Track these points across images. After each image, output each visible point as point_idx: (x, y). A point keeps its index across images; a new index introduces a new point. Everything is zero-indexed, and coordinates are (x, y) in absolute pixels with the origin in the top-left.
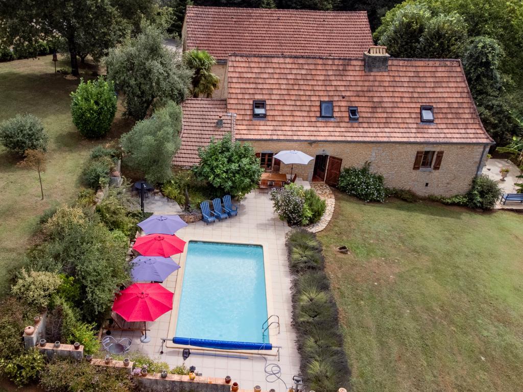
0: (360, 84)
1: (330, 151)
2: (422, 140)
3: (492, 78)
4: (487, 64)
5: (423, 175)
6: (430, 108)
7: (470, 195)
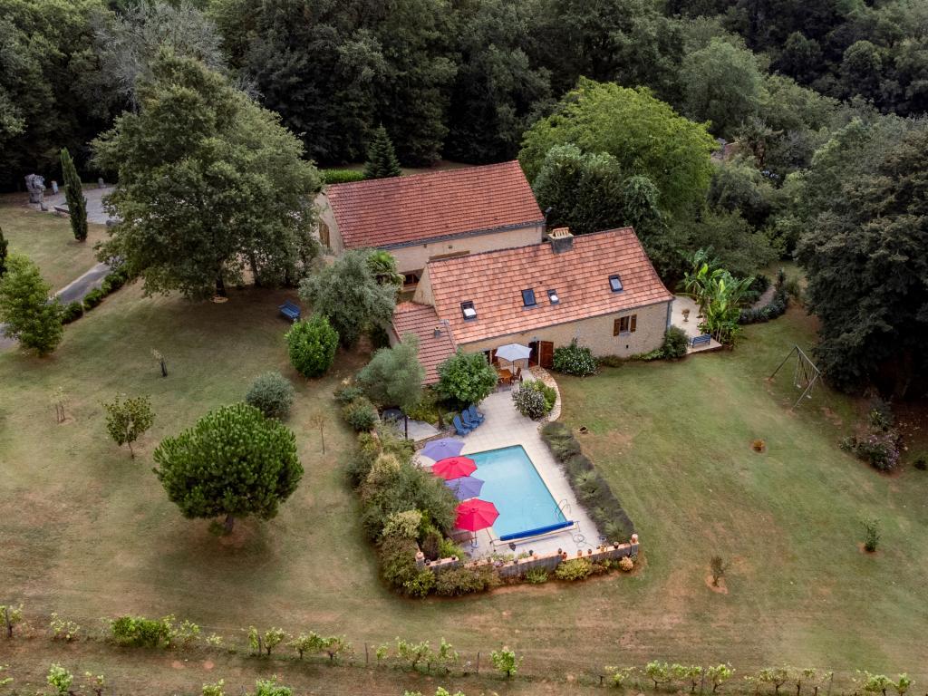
0: (552, 266)
1: (541, 337)
2: (617, 309)
3: (654, 216)
4: (647, 205)
5: (623, 339)
6: (617, 277)
7: (664, 348)
